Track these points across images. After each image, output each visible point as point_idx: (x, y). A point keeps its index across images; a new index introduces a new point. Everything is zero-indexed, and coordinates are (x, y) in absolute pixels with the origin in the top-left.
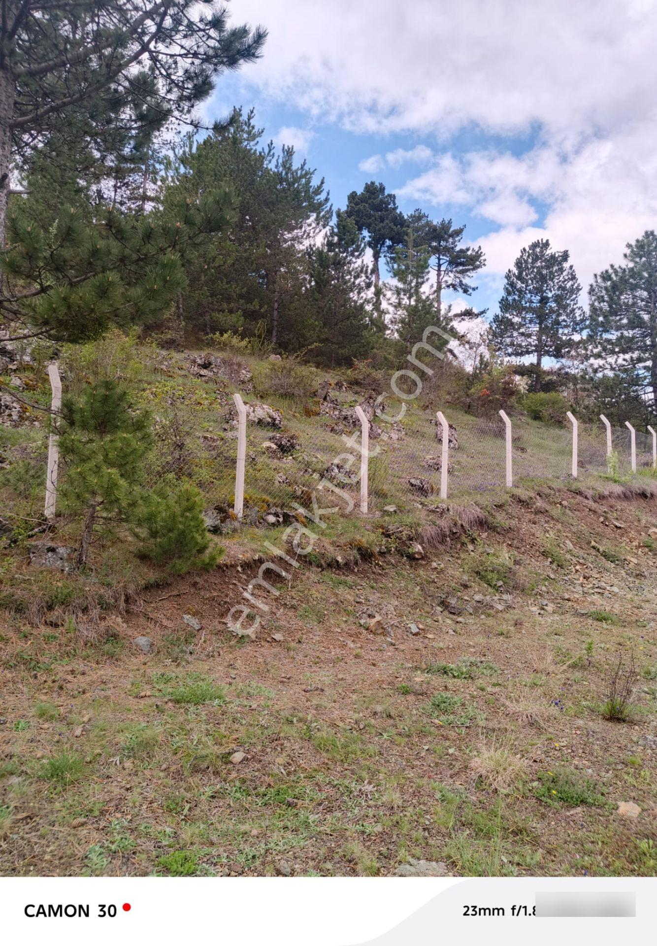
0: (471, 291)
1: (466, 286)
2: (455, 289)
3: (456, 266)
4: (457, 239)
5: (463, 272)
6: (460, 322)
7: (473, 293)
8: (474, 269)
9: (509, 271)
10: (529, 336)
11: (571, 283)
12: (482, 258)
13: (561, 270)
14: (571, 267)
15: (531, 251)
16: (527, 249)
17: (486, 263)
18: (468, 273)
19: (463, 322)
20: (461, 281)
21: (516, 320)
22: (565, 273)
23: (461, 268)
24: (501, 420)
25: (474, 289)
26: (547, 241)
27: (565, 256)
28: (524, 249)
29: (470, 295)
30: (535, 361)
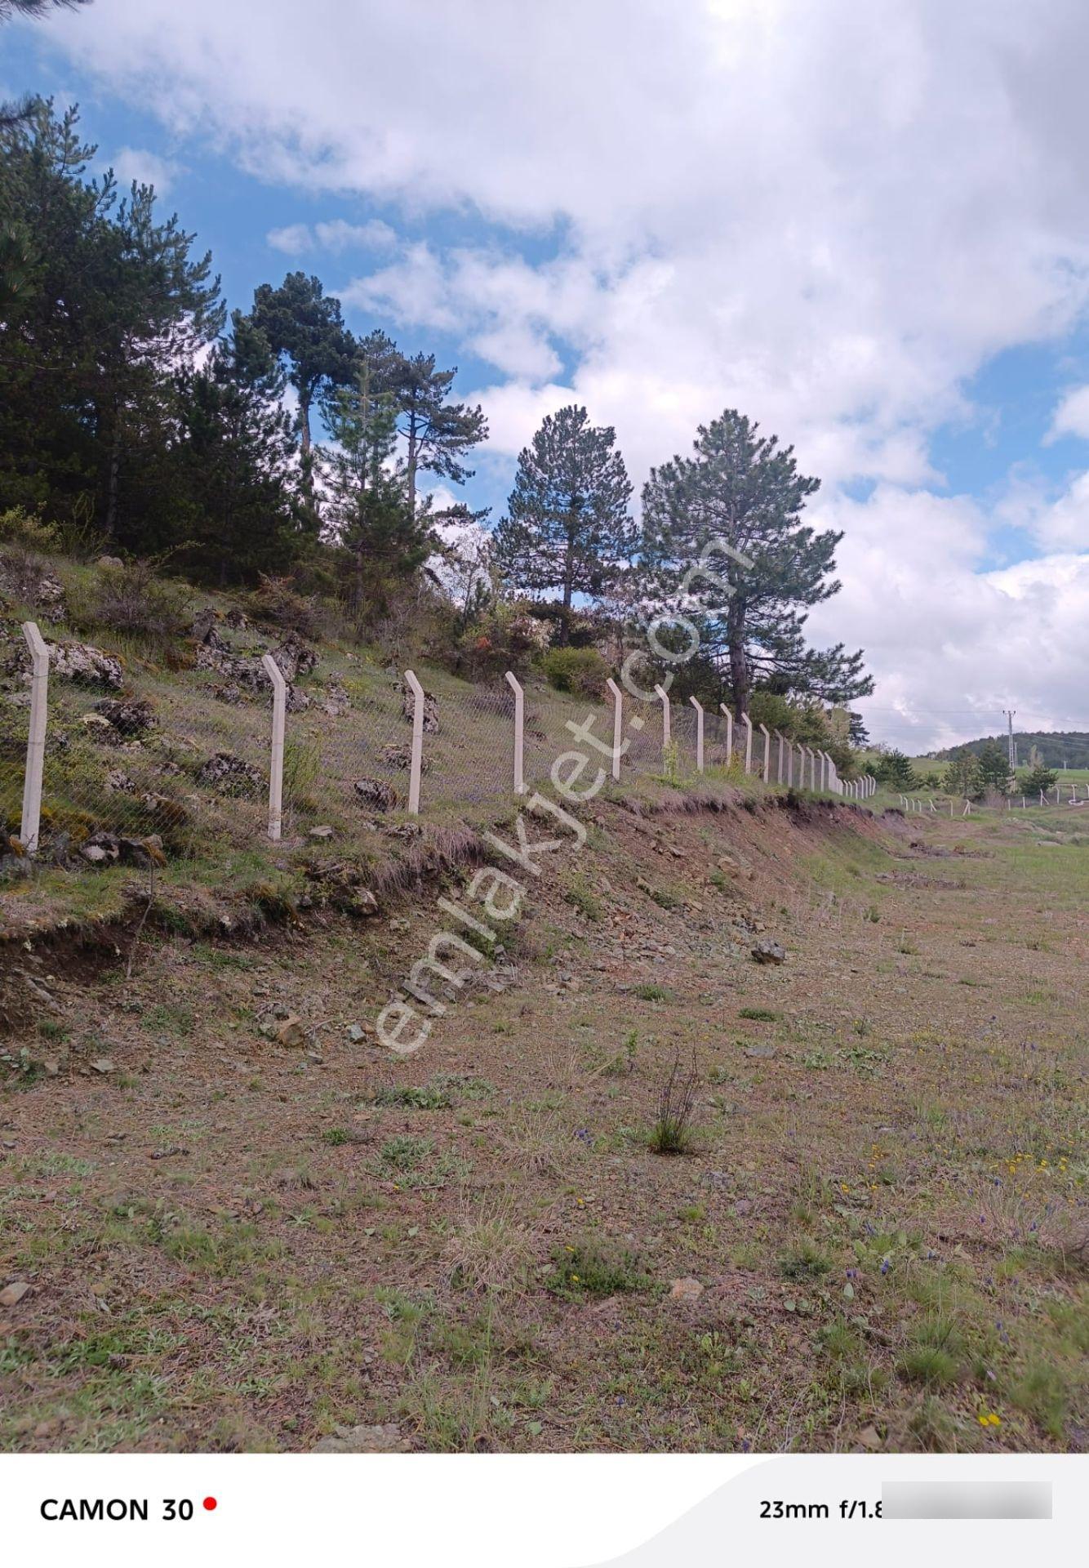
0: (464, 477)
1: (457, 467)
2: (439, 472)
3: (441, 434)
4: (443, 389)
5: (452, 445)
6: (446, 525)
7: (468, 480)
8: (468, 442)
9: (525, 450)
10: (553, 557)
11: (616, 480)
12: (483, 425)
13: (604, 458)
14: (618, 454)
15: (558, 423)
16: (553, 418)
17: (488, 433)
18: (460, 448)
19: (450, 527)
20: (448, 459)
21: (534, 530)
22: (608, 463)
23: (449, 437)
24: (508, 687)
25: (469, 474)
26: (584, 409)
27: (610, 435)
28: (548, 418)
29: (463, 483)
30: (561, 598)
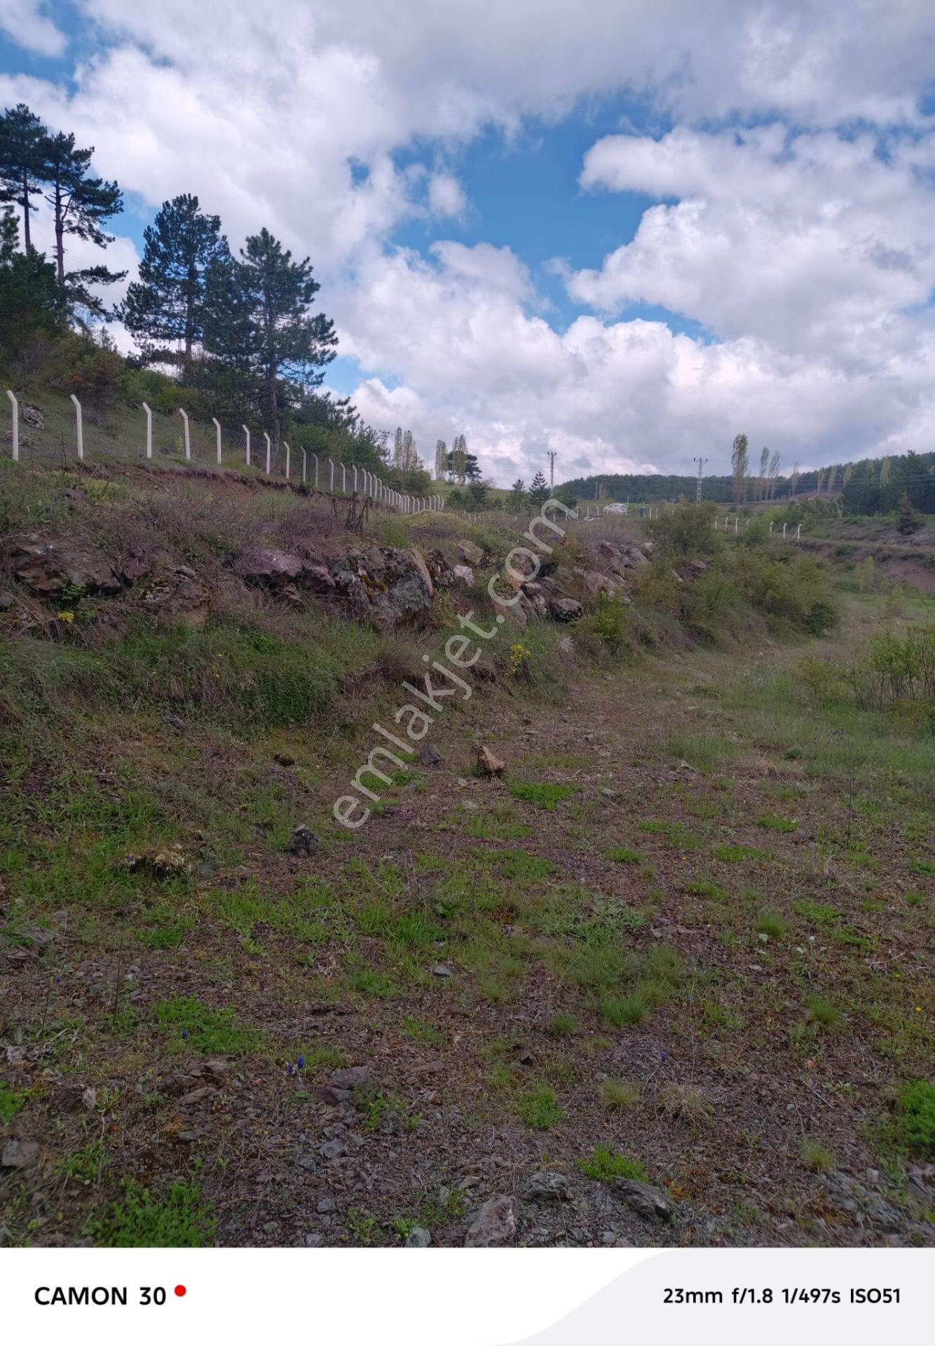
0: (105, 241)
1: (98, 233)
2: (83, 235)
3: (84, 203)
4: (83, 164)
5: (94, 213)
6: (90, 283)
7: (109, 245)
8: (107, 213)
9: (149, 228)
10: (175, 316)
11: (222, 259)
12: (120, 198)
13: (214, 240)
14: (224, 238)
15: (175, 209)
16: (171, 204)
17: (123, 207)
18: (100, 217)
19: (95, 284)
20: (90, 226)
21: (161, 293)
22: (217, 244)
23: (91, 206)
25: (110, 240)
26: (196, 198)
27: (216, 223)
28: (167, 203)
29: (104, 247)
30: (184, 348)
